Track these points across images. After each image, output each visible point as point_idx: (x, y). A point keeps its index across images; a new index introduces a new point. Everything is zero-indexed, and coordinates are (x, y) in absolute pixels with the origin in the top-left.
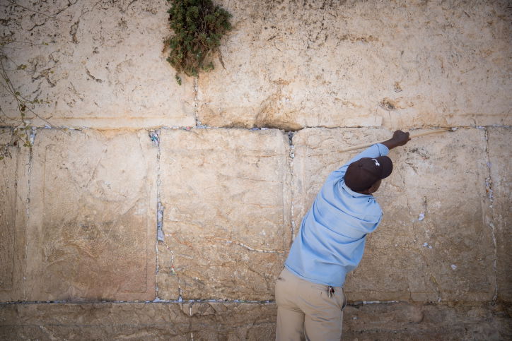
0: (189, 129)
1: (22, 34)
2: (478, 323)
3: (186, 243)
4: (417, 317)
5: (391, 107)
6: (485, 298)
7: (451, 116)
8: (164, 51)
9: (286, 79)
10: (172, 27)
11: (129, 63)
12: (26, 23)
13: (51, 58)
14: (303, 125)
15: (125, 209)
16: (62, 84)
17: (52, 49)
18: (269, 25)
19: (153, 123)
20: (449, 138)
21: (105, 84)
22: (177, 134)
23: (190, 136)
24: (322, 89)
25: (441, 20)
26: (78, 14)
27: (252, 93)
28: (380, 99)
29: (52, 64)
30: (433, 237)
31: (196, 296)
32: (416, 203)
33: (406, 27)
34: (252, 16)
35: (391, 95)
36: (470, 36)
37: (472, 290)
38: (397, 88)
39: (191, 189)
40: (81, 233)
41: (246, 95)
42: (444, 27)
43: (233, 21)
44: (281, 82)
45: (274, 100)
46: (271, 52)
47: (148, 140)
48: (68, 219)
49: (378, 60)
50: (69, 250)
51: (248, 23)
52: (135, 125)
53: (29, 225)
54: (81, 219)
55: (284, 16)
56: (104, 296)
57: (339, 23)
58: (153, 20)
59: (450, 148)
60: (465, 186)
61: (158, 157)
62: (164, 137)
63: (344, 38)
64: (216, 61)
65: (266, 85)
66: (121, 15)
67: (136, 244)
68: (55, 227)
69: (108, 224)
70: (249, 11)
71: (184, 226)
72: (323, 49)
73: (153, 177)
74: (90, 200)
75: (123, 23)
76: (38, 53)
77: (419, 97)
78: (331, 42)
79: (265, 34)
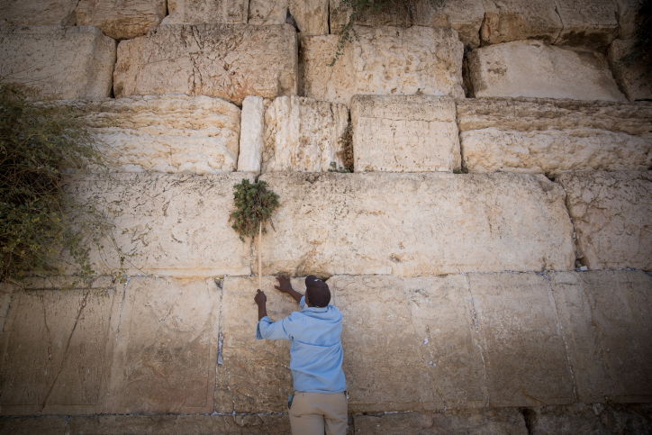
0: (246, 277)
1: (128, 210)
2: (477, 427)
3: (240, 366)
4: (429, 423)
5: (398, 260)
6: (481, 405)
7: (442, 266)
8: (229, 221)
9: (320, 240)
10: (236, 205)
11: (204, 230)
12: (133, 203)
13: (147, 226)
14: (333, 273)
15: (193, 338)
16: (153, 245)
17: (148, 220)
18: (306, 203)
19: (218, 272)
20: (442, 282)
21: (184, 244)
22: (236, 281)
23: (246, 282)
24: (346, 248)
25: (428, 201)
26: (170, 197)
27: (294, 250)
28: (389, 254)
29: (147, 230)
30: (436, 357)
31: (247, 409)
32: (421, 331)
33: (404, 205)
34: (294, 198)
35: (397, 252)
36: (449, 211)
37: (470, 399)
38: (401, 246)
39: (246, 322)
40: (156, 357)
41: (290, 252)
42: (430, 205)
43: (280, 201)
44: (315, 243)
45: (310, 256)
46: (307, 222)
47: (214, 285)
48: (147, 345)
49: (385, 227)
50: (145, 371)
51: (292, 202)
52: (205, 274)
53: (116, 351)
54: (158, 345)
55: (317, 198)
56: (172, 410)
57: (356, 202)
58: (223, 200)
59: (443, 288)
60: (457, 317)
61: (221, 298)
62: (226, 283)
63: (361, 212)
64: (268, 227)
65: (305, 245)
66: (200, 197)
67: (200, 366)
68: (137, 352)
69: (179, 350)
70: (292, 194)
71: (239, 351)
72: (346, 220)
73: (216, 312)
74: (166, 331)
75: (201, 202)
76: (137, 223)
77: (417, 252)
78: (352, 215)
79: (304, 210)
